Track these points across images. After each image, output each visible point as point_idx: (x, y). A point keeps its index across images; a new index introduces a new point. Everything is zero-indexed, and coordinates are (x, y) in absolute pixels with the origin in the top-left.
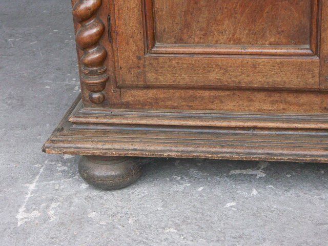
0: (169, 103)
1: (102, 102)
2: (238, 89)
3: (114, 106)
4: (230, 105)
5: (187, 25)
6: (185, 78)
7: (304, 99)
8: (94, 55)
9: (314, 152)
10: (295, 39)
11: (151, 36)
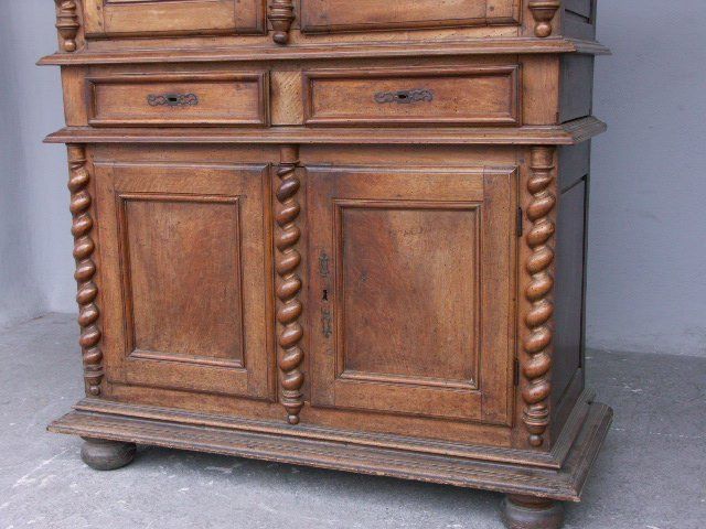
0: (146, 399)
1: (99, 394)
2: (191, 391)
3: (107, 398)
4: (189, 405)
5: (157, 337)
6: (154, 380)
7: (242, 404)
8: (92, 354)
9: (239, 449)
10: (230, 354)
11: (132, 344)
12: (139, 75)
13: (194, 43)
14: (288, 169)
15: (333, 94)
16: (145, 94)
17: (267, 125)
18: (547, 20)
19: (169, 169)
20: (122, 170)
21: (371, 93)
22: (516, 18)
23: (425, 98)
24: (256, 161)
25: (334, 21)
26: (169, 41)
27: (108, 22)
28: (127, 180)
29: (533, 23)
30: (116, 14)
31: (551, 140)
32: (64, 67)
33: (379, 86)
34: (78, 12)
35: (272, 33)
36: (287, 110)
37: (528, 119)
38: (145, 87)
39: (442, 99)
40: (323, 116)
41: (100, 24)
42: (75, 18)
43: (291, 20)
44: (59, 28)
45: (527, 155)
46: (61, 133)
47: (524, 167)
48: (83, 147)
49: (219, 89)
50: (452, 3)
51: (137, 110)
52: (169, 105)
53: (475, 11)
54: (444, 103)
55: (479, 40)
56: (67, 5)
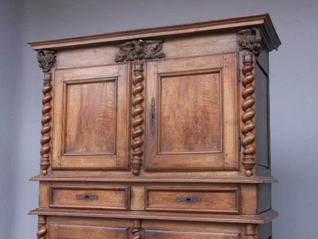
12: (73, 186)
13: (98, 173)
14: (137, 230)
15: (158, 197)
16: (75, 194)
17: (128, 210)
18: (251, 169)
19: (83, 228)
20: (62, 228)
21: (174, 197)
22: (237, 168)
23: (199, 201)
24: (122, 226)
25: (159, 166)
26: (88, 172)
27: (62, 163)
28: (64, 232)
29: (245, 170)
30: (66, 160)
31: (254, 221)
32: (41, 182)
33: (178, 195)
34: (50, 159)
35: (132, 170)
36: (137, 203)
37: (243, 211)
38: (76, 191)
39: (205, 201)
40: (153, 207)
41: (59, 164)
42: (48, 161)
43: (141, 165)
44: (41, 165)
45: (244, 228)
46: (37, 210)
47: (243, 233)
48: (45, 217)
49: (108, 193)
50: (210, 160)
51: (71, 201)
52: (85, 199)
53: (220, 165)
54: (206, 203)
55: (221, 176)
56: (46, 155)
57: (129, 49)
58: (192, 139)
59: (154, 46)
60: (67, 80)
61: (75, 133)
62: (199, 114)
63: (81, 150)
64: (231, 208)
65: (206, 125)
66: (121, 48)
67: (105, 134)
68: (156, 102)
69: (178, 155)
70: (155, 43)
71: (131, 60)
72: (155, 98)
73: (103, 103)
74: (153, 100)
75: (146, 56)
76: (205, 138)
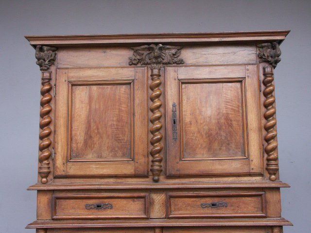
12: (82, 195)
13: (112, 180)
15: (181, 204)
16: (84, 204)
17: (148, 218)
18: (274, 174)
21: (199, 203)
22: (262, 173)
23: (224, 206)
25: (183, 172)
26: (99, 179)
27: (68, 170)
29: (269, 175)
30: (73, 167)
32: (39, 191)
33: (203, 201)
34: (51, 165)
35: (151, 177)
36: (157, 211)
37: (269, 215)
38: (84, 201)
39: (232, 206)
40: (176, 214)
41: (64, 171)
42: (49, 168)
43: (161, 171)
44: (40, 173)
45: (270, 230)
46: (34, 223)
48: (46, 230)
49: (124, 202)
50: (235, 166)
51: (80, 212)
52: (97, 209)
53: (246, 170)
54: (232, 208)
55: (246, 181)
56: (46, 162)
57: (145, 53)
58: (216, 145)
59: (173, 51)
60: (72, 80)
61: (82, 138)
62: (222, 121)
63: (90, 156)
64: (257, 211)
65: (230, 132)
66: (136, 51)
67: (119, 140)
68: (177, 107)
69: (203, 161)
70: (175, 48)
71: (148, 64)
72: (177, 104)
73: (117, 107)
74: (174, 106)
75: (164, 61)
76: (228, 144)
